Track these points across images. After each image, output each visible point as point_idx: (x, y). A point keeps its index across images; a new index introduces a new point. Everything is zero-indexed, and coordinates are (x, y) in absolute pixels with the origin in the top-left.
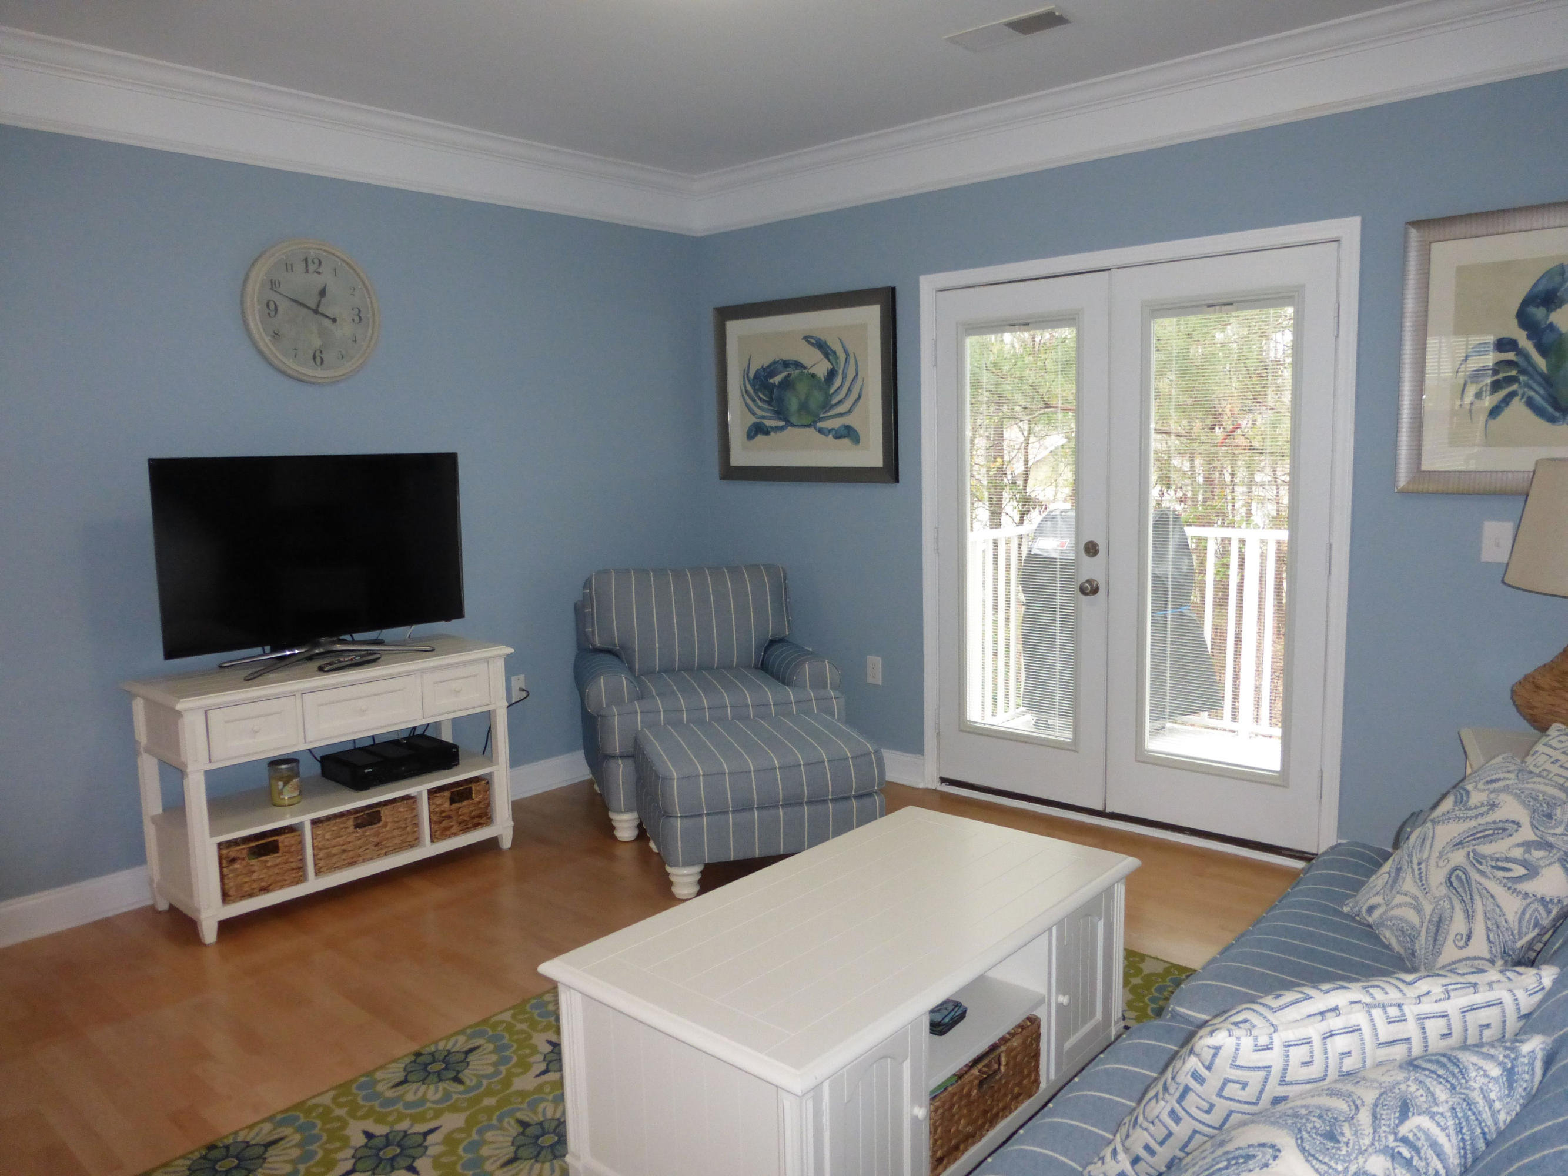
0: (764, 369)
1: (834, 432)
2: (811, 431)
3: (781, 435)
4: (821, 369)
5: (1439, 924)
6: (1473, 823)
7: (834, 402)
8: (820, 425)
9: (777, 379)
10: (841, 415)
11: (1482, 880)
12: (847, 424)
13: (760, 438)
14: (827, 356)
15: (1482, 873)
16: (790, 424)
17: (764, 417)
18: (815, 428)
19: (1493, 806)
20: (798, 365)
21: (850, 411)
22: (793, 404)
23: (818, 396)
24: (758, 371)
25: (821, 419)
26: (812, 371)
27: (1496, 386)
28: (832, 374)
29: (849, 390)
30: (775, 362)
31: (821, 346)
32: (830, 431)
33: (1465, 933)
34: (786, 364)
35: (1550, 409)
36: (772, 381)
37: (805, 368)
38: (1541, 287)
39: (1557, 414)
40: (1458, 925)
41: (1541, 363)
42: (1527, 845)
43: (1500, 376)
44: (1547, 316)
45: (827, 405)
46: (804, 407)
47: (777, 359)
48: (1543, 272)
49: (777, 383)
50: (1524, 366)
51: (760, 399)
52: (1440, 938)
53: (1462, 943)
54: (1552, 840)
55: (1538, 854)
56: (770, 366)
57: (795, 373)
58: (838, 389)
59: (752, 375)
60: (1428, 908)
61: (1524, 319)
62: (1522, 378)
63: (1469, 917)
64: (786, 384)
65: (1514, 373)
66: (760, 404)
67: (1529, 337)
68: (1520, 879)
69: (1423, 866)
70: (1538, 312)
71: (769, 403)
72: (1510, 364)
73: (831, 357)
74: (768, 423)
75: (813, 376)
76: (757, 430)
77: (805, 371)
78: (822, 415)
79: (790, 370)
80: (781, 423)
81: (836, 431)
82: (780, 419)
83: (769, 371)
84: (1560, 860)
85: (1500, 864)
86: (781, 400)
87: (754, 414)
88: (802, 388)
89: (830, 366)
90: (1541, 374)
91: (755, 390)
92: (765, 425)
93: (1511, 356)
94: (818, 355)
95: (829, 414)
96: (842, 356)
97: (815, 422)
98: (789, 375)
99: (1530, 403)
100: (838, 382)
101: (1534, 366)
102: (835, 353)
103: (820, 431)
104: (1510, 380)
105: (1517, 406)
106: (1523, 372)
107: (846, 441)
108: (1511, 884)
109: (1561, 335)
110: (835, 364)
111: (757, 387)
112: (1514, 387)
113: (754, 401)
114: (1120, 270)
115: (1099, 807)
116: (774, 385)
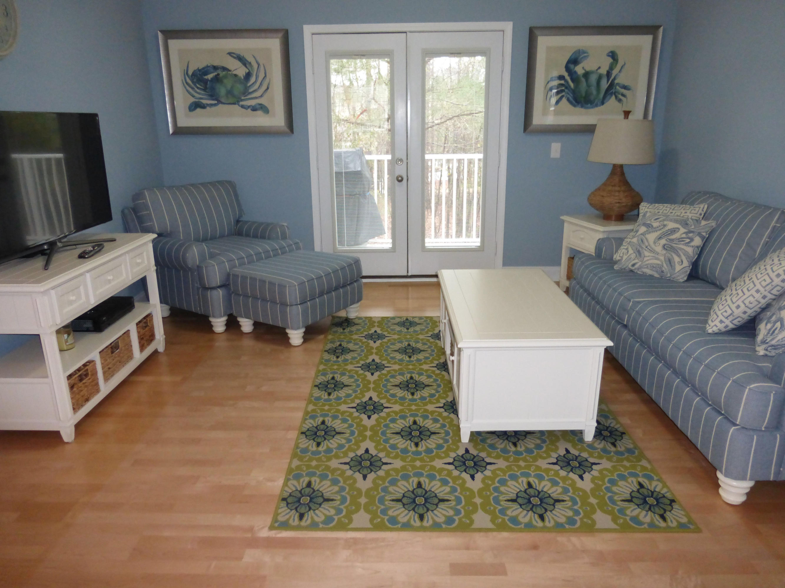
0: (199, 70)
1: (251, 107)
2: (236, 107)
3: (214, 108)
4: (241, 72)
5: (670, 262)
6: (661, 232)
7: (251, 90)
8: (242, 103)
9: (210, 77)
10: (256, 98)
11: (677, 246)
12: (260, 103)
13: (199, 110)
14: (245, 65)
15: (676, 244)
16: (220, 102)
17: (201, 98)
18: (239, 105)
19: (665, 226)
20: (224, 69)
21: (261, 96)
22: (222, 91)
23: (239, 88)
24: (195, 71)
25: (242, 100)
26: (235, 73)
27: (558, 93)
28: (248, 76)
29: (261, 84)
30: (207, 66)
31: (241, 59)
32: (249, 107)
33: (680, 261)
34: (215, 68)
35: (574, 102)
36: (206, 77)
37: (230, 71)
38: (573, 57)
39: (576, 104)
40: (677, 259)
41: (572, 85)
42: (686, 233)
43: (559, 89)
44: (574, 68)
45: (246, 92)
46: (230, 93)
47: (209, 65)
48: (573, 52)
49: (210, 79)
50: (567, 87)
51: (198, 88)
52: (673, 264)
53: (681, 264)
54: (692, 230)
55: (691, 235)
56: (203, 68)
57: (222, 74)
58: (253, 84)
59: (190, 73)
60: (662, 258)
61: (567, 69)
62: (566, 90)
63: (679, 256)
64: (217, 79)
65: (563, 88)
66: (198, 91)
67: (569, 75)
68: (689, 243)
69: (648, 247)
70: (572, 66)
71: (204, 90)
72: (562, 85)
73: (247, 66)
74: (204, 102)
75: (236, 75)
76: (195, 106)
77: (230, 73)
78: (243, 98)
79: (219, 72)
80: (215, 102)
81: (253, 107)
82: (213, 100)
83: (205, 71)
84: (697, 235)
85: (680, 240)
86: (213, 89)
87: (193, 96)
88: (228, 83)
89: (247, 71)
90: (572, 89)
91: (193, 82)
92: (203, 103)
93: (562, 82)
94: (238, 64)
95: (246, 98)
96: (255, 66)
97: (238, 102)
98: (218, 74)
99: (568, 100)
100: (253, 80)
101: (570, 87)
102: (250, 63)
103: (243, 107)
104: (562, 91)
105: (564, 100)
106: (566, 88)
107: (259, 112)
108: (687, 244)
109: (578, 75)
110: (250, 69)
111: (195, 80)
112: (563, 94)
113: (193, 88)
114: (411, 33)
115: (405, 274)
116: (207, 80)
